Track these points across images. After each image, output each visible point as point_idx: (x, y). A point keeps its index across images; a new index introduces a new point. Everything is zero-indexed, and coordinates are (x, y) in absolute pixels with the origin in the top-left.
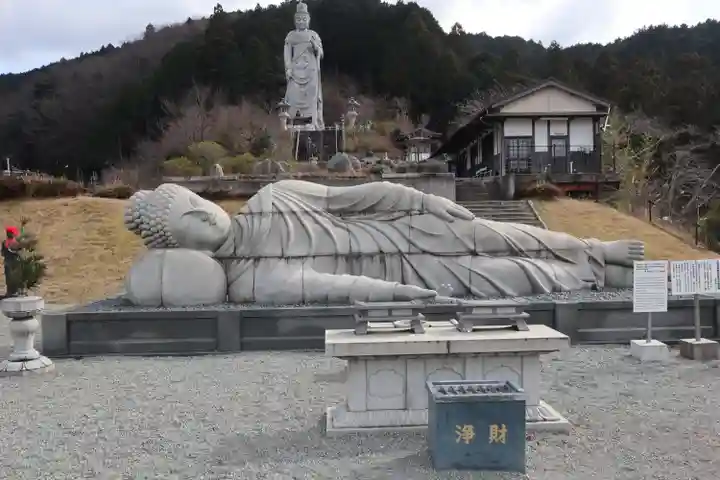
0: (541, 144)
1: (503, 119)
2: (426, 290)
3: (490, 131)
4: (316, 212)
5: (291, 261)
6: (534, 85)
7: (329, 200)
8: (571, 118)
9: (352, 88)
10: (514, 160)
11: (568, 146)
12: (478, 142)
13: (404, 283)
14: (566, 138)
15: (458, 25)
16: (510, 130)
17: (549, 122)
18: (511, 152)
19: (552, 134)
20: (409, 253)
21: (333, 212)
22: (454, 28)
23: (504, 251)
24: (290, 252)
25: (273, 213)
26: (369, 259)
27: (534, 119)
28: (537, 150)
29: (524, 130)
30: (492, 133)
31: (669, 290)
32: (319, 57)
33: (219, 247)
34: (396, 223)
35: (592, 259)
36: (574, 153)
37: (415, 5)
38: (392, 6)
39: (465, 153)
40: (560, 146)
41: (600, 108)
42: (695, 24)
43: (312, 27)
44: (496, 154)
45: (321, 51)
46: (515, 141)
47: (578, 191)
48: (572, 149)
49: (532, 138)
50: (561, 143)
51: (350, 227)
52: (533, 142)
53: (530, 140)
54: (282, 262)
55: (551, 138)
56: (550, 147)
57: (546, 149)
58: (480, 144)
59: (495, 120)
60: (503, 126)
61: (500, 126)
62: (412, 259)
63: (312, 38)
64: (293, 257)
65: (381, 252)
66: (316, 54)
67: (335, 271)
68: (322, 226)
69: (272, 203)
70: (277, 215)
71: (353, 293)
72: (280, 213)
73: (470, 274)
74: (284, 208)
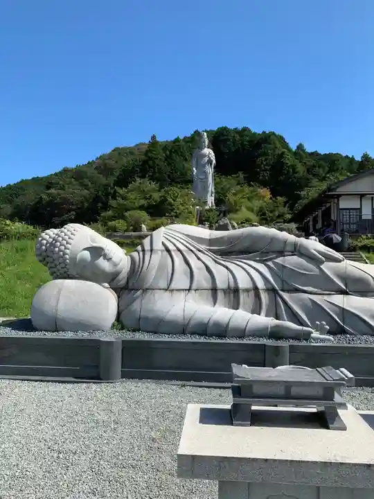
0: (367, 214)
1: (338, 196)
2: (301, 327)
3: (328, 205)
4: (200, 251)
5: (175, 292)
7: (211, 242)
10: (346, 224)
12: (319, 213)
13: (277, 318)
15: (300, 147)
16: (343, 204)
17: (372, 198)
18: (345, 219)
21: (214, 252)
22: (298, 147)
25: (162, 251)
26: (245, 294)
27: (362, 196)
28: (364, 217)
29: (354, 204)
30: (330, 207)
32: (213, 165)
33: (113, 280)
34: (270, 263)
37: (274, 133)
38: (259, 135)
39: (309, 221)
46: (348, 211)
49: (360, 209)
51: (229, 265)
52: (361, 212)
53: (358, 211)
54: (167, 294)
57: (370, 217)
58: (320, 214)
59: (333, 197)
60: (338, 200)
61: (336, 201)
62: (285, 296)
63: (209, 153)
64: (177, 290)
65: (256, 289)
66: (211, 164)
67: (215, 304)
68: (204, 263)
69: (163, 243)
70: (166, 253)
71: (231, 325)
72: (168, 251)
73: (343, 312)
74: (171, 247)
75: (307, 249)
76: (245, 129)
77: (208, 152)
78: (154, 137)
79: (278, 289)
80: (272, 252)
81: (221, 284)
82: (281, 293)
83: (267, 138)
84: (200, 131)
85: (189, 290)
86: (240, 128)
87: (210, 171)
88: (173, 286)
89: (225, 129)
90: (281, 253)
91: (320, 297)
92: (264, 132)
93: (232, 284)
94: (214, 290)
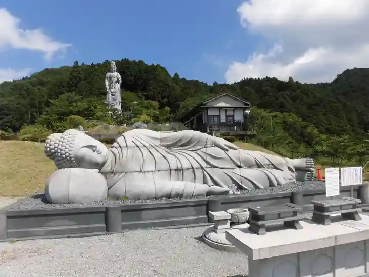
0: (223, 119)
1: (207, 108)
3: (201, 113)
4: (156, 146)
6: (220, 94)
7: (161, 140)
8: (235, 108)
11: (234, 119)
12: (195, 118)
14: (233, 117)
15: (176, 75)
16: (211, 113)
17: (226, 110)
20: (207, 168)
21: (164, 146)
23: (255, 165)
24: (146, 169)
25: (133, 146)
26: (187, 171)
27: (220, 108)
28: (222, 121)
29: (216, 113)
30: (202, 115)
31: (340, 183)
32: (120, 83)
33: (101, 167)
34: (198, 152)
35: (289, 168)
36: (236, 122)
38: (150, 66)
41: (246, 104)
42: (263, 78)
44: (204, 123)
46: (213, 117)
49: (219, 116)
50: (231, 118)
51: (176, 154)
52: (220, 118)
54: (141, 175)
55: (227, 116)
56: (227, 119)
57: (225, 121)
59: (203, 108)
60: (207, 111)
61: (206, 111)
62: (208, 171)
63: (118, 76)
64: (147, 172)
67: (170, 179)
68: (161, 154)
69: (132, 141)
70: (136, 147)
71: (185, 191)
72: (138, 147)
74: (139, 144)
76: (141, 62)
77: (116, 75)
78: (76, 62)
79: (204, 167)
84: (109, 60)
85: (155, 171)
86: (137, 60)
90: (204, 146)
92: (153, 65)
94: (170, 170)
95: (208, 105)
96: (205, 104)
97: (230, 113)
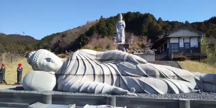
0: (181, 45)
1: (169, 38)
8: (191, 38)
9: (133, 34)
10: (173, 49)
11: (190, 45)
14: (189, 43)
15: (160, 19)
16: (172, 41)
17: (184, 39)
18: (172, 47)
19: (185, 42)
22: (159, 19)
23: (159, 76)
26: (107, 77)
27: (179, 38)
29: (176, 41)
30: (167, 42)
34: (118, 64)
36: (192, 47)
37: (149, 14)
38: (143, 14)
40: (187, 45)
41: (200, 35)
43: (123, 20)
44: (168, 48)
45: (125, 26)
47: (193, 58)
48: (191, 46)
52: (179, 44)
54: (75, 76)
55: (184, 43)
56: (184, 45)
57: (183, 46)
58: (163, 46)
59: (167, 38)
61: (169, 40)
62: (123, 77)
63: (123, 22)
64: (79, 75)
65: (112, 74)
66: (124, 26)
67: (94, 81)
68: (91, 64)
69: (76, 56)
70: (77, 60)
71: (96, 89)
72: (78, 60)
73: (144, 84)
74: (79, 58)
75: (132, 59)
76: (138, 13)
78: (102, 17)
79: (120, 74)
80: (119, 60)
81: (97, 73)
82: (121, 76)
83: (147, 16)
85: (84, 75)
86: (136, 12)
87: (123, 29)
88: (77, 73)
89: (130, 12)
90: (122, 60)
91: (136, 78)
92: (145, 14)
93: (102, 73)
94: (94, 75)
95: (169, 36)
96: (168, 35)
97: (187, 41)
